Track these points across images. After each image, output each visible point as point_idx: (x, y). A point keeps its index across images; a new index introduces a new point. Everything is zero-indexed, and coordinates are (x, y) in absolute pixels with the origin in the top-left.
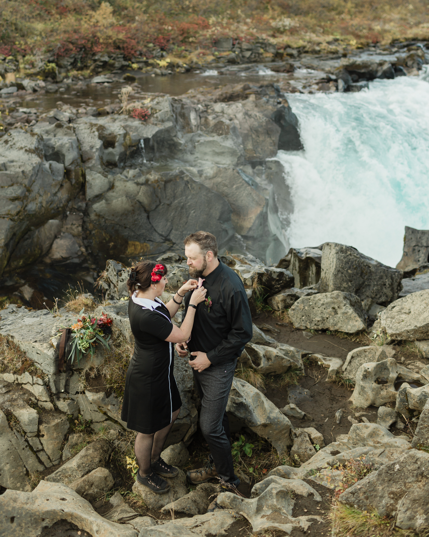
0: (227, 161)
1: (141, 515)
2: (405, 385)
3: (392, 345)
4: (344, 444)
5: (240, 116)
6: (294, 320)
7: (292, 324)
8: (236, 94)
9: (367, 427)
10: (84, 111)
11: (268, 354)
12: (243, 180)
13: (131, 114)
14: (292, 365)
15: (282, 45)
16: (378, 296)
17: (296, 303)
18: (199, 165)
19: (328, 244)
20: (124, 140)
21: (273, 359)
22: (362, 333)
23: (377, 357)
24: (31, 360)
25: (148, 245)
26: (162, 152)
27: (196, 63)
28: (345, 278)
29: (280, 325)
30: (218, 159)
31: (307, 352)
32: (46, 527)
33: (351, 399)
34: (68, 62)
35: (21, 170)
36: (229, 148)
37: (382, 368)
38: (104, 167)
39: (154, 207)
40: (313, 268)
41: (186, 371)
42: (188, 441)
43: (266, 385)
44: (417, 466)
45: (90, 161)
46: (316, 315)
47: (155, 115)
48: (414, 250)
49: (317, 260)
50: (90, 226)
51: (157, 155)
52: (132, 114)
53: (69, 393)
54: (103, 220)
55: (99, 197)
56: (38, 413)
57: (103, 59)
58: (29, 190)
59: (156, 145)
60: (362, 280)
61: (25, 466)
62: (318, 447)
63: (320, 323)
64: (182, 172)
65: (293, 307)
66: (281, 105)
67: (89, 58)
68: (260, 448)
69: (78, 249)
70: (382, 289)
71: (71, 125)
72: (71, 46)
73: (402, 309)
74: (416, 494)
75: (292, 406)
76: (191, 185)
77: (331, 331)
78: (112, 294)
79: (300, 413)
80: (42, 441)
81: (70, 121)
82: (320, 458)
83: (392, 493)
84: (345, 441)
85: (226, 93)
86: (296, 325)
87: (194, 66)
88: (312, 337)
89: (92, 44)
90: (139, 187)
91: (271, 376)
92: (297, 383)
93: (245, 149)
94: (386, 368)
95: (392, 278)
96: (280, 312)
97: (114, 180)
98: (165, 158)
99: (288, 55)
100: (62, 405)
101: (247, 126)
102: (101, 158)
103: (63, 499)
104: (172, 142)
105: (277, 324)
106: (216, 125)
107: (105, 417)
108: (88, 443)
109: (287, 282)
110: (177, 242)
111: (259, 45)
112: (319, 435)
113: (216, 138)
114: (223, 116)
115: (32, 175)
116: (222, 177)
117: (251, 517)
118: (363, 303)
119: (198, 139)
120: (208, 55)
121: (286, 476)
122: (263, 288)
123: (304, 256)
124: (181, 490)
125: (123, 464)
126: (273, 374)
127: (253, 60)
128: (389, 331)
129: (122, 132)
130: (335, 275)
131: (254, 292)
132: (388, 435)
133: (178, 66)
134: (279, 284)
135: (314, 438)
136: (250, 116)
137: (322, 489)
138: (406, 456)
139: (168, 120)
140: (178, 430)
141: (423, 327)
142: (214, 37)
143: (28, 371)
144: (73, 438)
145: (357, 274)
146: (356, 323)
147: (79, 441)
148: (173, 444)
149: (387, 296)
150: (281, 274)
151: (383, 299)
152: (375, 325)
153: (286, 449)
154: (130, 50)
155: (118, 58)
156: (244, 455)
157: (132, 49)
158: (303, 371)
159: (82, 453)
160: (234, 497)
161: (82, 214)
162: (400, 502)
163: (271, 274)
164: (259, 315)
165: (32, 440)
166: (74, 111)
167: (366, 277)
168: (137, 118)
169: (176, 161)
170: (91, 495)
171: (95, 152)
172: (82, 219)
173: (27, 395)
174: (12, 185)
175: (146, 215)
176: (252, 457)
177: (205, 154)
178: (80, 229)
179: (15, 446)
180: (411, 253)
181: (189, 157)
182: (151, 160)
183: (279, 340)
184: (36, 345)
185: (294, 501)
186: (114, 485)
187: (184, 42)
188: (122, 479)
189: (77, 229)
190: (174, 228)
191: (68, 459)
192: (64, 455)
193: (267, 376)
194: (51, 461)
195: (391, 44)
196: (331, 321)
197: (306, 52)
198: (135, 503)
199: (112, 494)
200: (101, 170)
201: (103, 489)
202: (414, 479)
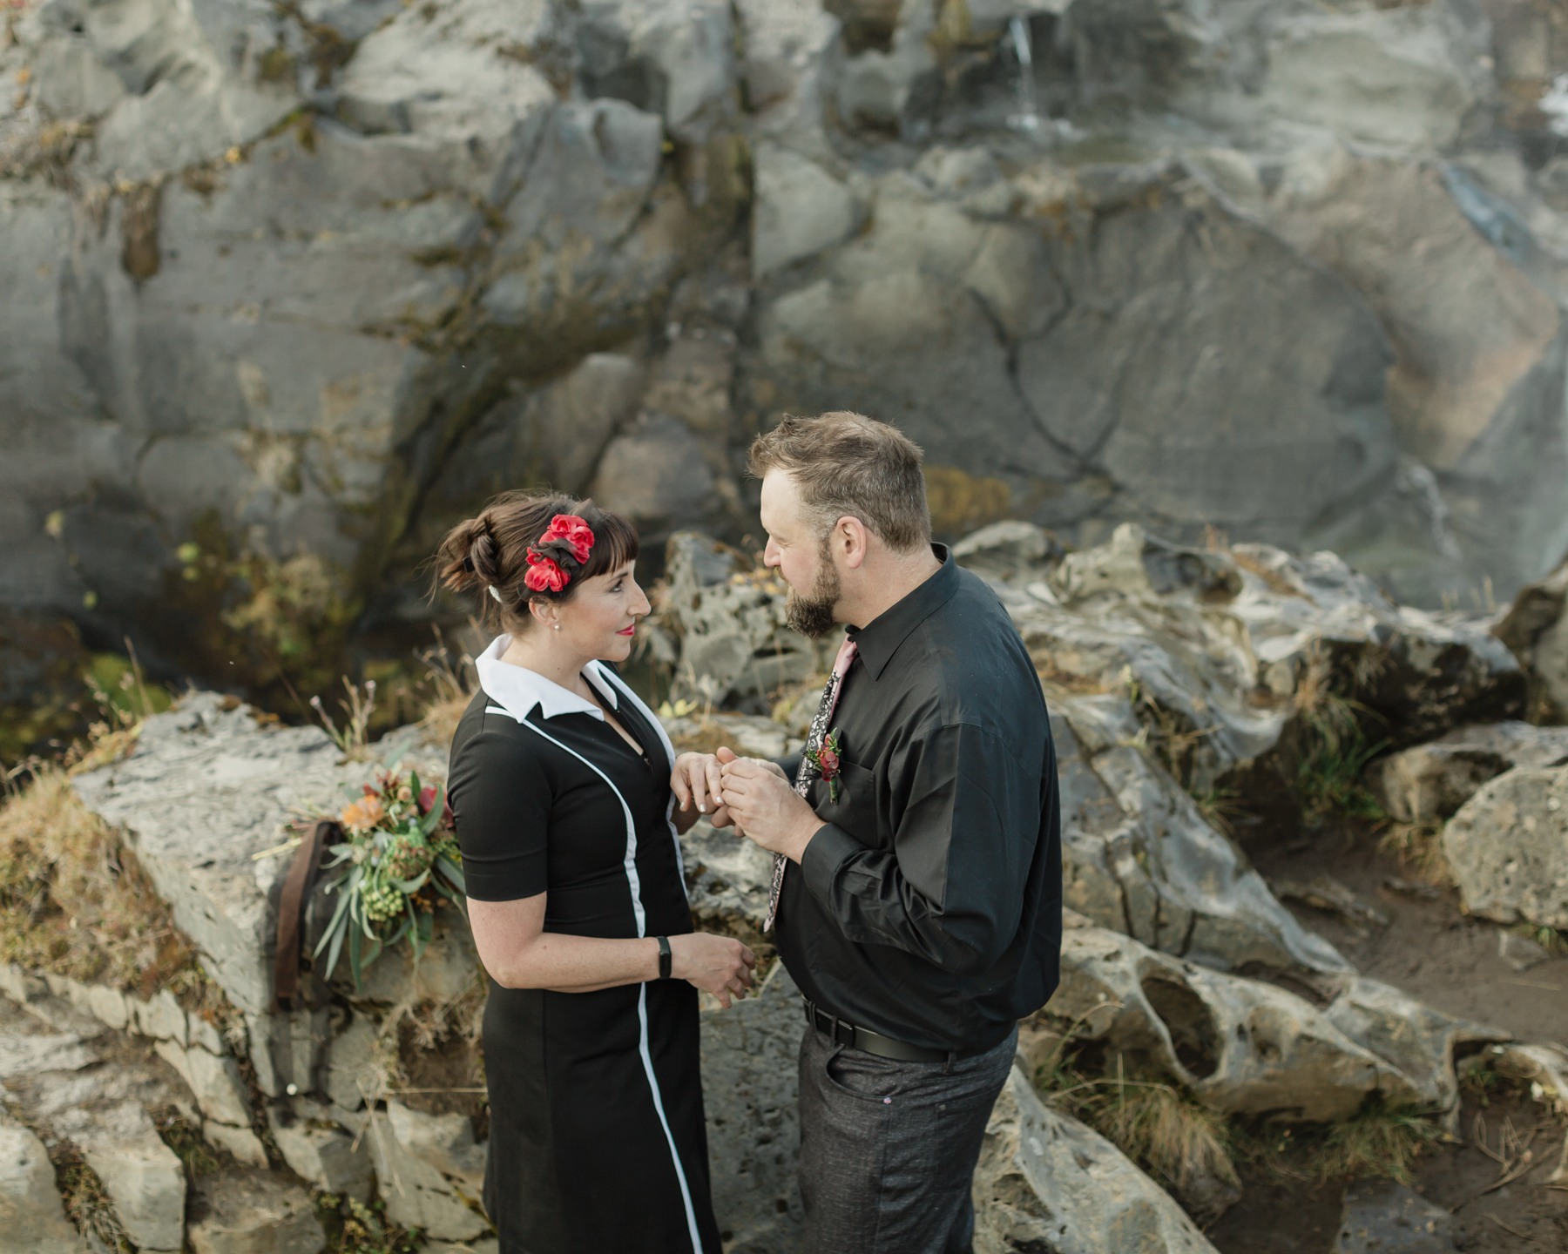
6: (1462, 874)
7: (1455, 892)
11: (1265, 1025)
12: (1466, 216)
14: (1386, 1086)
17: (1480, 797)
18: (1273, 142)
20: (936, 18)
21: (1286, 1048)
24: (187, 940)
26: (1110, 78)
29: (1400, 893)
30: (1370, 118)
31: (1485, 1032)
35: (465, 135)
36: (1422, 70)
38: (840, 136)
39: (1039, 320)
45: (779, 106)
51: (1090, 90)
53: (328, 1101)
54: (818, 368)
55: (804, 268)
56: (191, 1172)
58: (493, 219)
59: (1083, 49)
64: (1178, 172)
65: (1464, 814)
69: (708, 486)
76: (1213, 231)
86: (1474, 901)
88: (1541, 962)
90: (980, 228)
91: (1279, 1126)
92: (1400, 1174)
93: (1501, 76)
96: (1414, 828)
97: (876, 193)
98: (1119, 106)
100: (302, 1150)
102: (828, 98)
104: (1154, 36)
105: (1387, 886)
107: (479, 1224)
109: (1483, 694)
110: (1134, 481)
113: (1368, 21)
115: (510, 160)
116: (1365, 201)
119: (1282, 22)
122: (1354, 711)
126: (1287, 1117)
134: (1440, 701)
143: (173, 986)
158: (1450, 1121)
161: (729, 337)
163: (1404, 647)
164: (1317, 834)
169: (1171, 120)
171: (800, 70)
172: (731, 357)
173: (163, 1089)
174: (426, 198)
175: (1003, 355)
177: (1312, 93)
178: (721, 400)
181: (1234, 105)
182: (1056, 111)
183: (1370, 963)
184: (202, 878)
189: (709, 403)
190: (1123, 418)
193: (1258, 1123)
200: (822, 147)
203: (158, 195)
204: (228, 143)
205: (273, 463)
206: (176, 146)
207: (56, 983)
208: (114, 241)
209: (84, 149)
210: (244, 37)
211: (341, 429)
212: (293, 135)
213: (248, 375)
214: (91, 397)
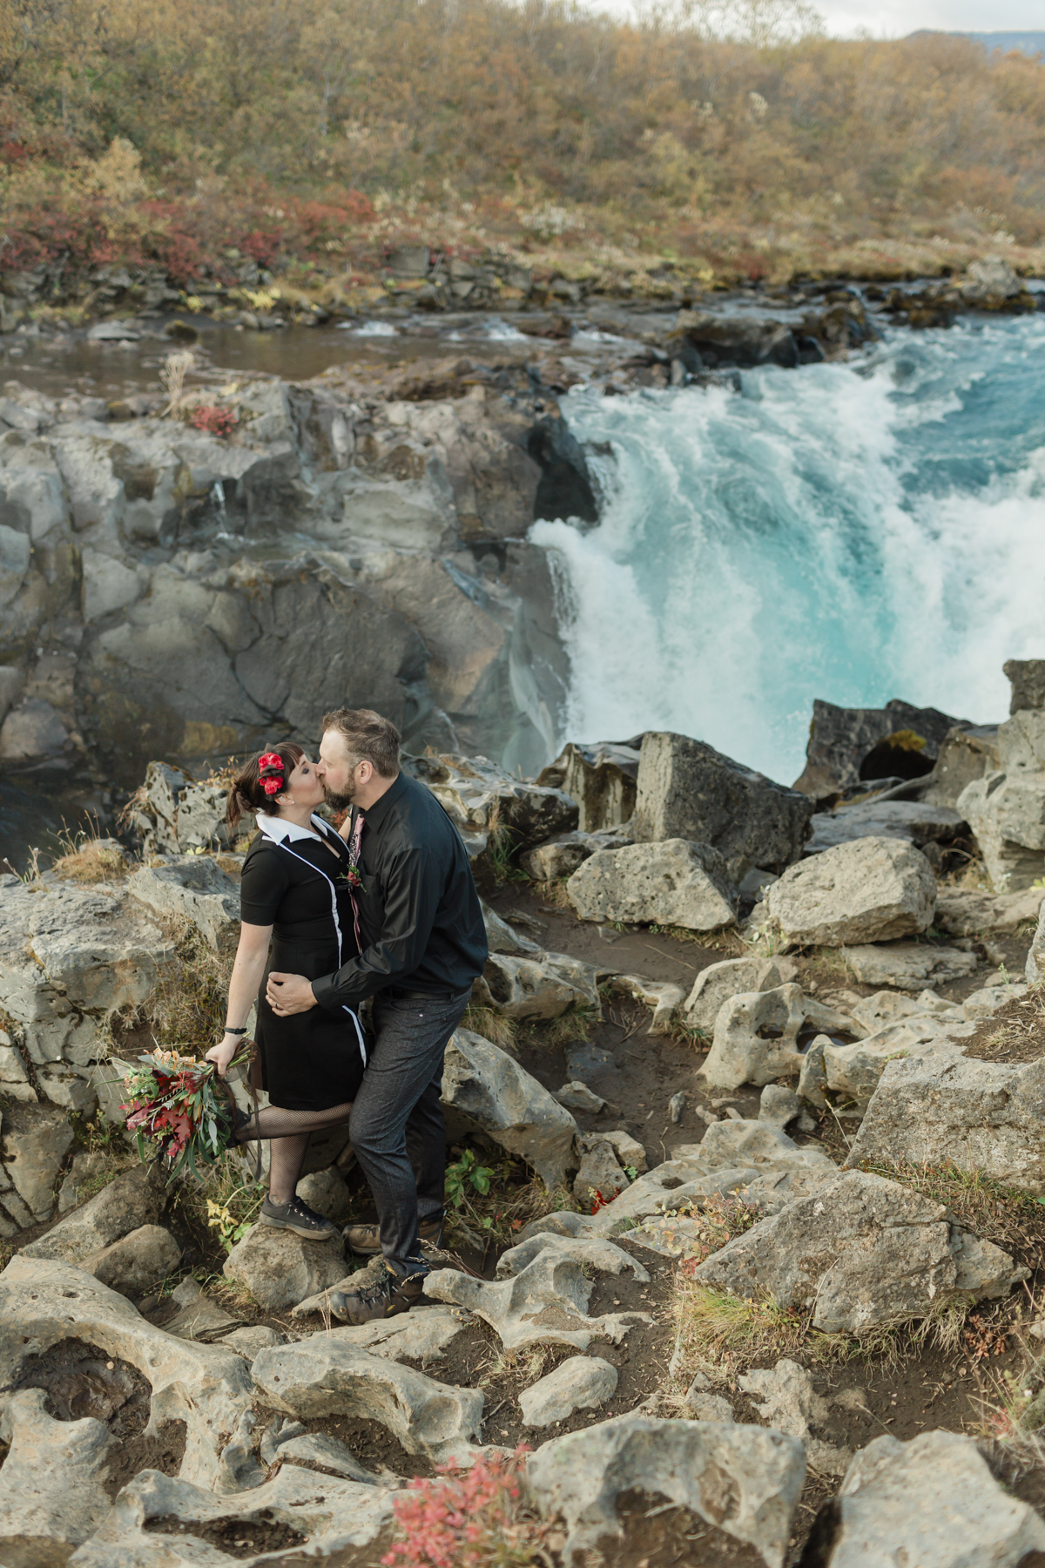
0: (417, 539)
1: (246, 1325)
2: (821, 1040)
3: (790, 957)
4: (691, 1164)
5: (449, 435)
6: (576, 902)
7: (574, 910)
8: (438, 383)
9: (741, 1128)
10: (75, 407)
11: (525, 975)
12: (456, 585)
13: (191, 420)
14: (577, 998)
15: (544, 273)
16: (761, 851)
17: (584, 865)
18: (352, 547)
19: (654, 735)
20: (176, 480)
21: (536, 986)
22: (727, 930)
23: (760, 982)
25: (233, 732)
26: (263, 513)
27: (343, 305)
28: (690, 811)
29: (549, 913)
30: (396, 535)
31: (609, 971)
32: (33, 1356)
33: (703, 1070)
34: (29, 283)
36: (422, 511)
37: (772, 1004)
38: (127, 544)
39: (246, 642)
40: (617, 789)
42: (346, 1164)
43: (519, 1042)
44: (861, 1204)
45: (93, 528)
46: (627, 891)
47: (250, 425)
48: (831, 753)
49: (626, 772)
50: (94, 684)
51: (254, 519)
52: (194, 418)
53: (72, 1063)
54: (126, 670)
55: (114, 616)
56: (1, 1108)
57: (116, 281)
59: (250, 497)
60: (727, 816)
62: (633, 1172)
63: (636, 909)
64: (313, 563)
65: (577, 874)
66: (545, 414)
67: (82, 277)
68: (507, 1177)
69: (66, 736)
70: (769, 836)
71: (43, 439)
72: (36, 244)
73: (817, 878)
74: (858, 1261)
75: (578, 1085)
76: (335, 595)
77: (659, 927)
78: (160, 840)
79: (594, 1102)
80: (10, 1171)
81: (41, 429)
82: (640, 1195)
83: (808, 1261)
84: (694, 1157)
85: (417, 379)
86: (583, 913)
87: (337, 311)
88: (619, 939)
89: (88, 241)
90: (212, 594)
91: (531, 1023)
92: (586, 1039)
93: (459, 515)
94: (781, 1005)
95: (791, 813)
96: (549, 883)
97: (152, 575)
98: (271, 527)
99: (557, 295)
100: (58, 1090)
101: (463, 460)
102: (120, 523)
104: (287, 491)
105: (541, 911)
106: (392, 455)
108: (119, 1172)
109: (564, 818)
110: (301, 725)
111: (491, 268)
112: (636, 1146)
113: (393, 486)
114: (408, 434)
116: (407, 577)
117: (498, 1319)
118: (729, 865)
119: (349, 485)
120: (371, 285)
121: (569, 1231)
122: (510, 830)
123: (598, 762)
124: (335, 1269)
125: (199, 1217)
126: (534, 1018)
127: (475, 304)
128: (788, 927)
129: (170, 462)
130: (670, 806)
131: (491, 840)
132: (786, 1144)
133: (300, 309)
134: (545, 823)
135: (626, 1154)
136: (472, 437)
137: (650, 1259)
138: (838, 1184)
139: (281, 438)
140: (326, 1141)
141: (860, 917)
142: (387, 242)
144: (84, 1160)
145: (718, 802)
146: (716, 910)
147: (97, 1170)
148: (314, 1171)
149: (779, 852)
150: (551, 800)
151: (770, 858)
152: (755, 913)
153: (565, 1178)
154: (182, 263)
155: (154, 280)
156: (472, 1192)
157: (187, 261)
158: (600, 1012)
159: (104, 1195)
160: (462, 1280)
161: (73, 655)
162: (823, 1278)
163: (529, 799)
164: (502, 890)
166: (50, 405)
167: (735, 811)
168: (206, 431)
169: (299, 536)
170: (130, 1285)
171: (104, 509)
172: (75, 665)
175: (228, 661)
176: (489, 1197)
177: (367, 522)
178: (69, 689)
180: (824, 760)
181: (328, 527)
182: (239, 531)
183: (547, 946)
185: (591, 1284)
186: (182, 1261)
187: (314, 250)
188: (199, 1249)
189: (62, 690)
190: (294, 692)
191: (73, 1209)
192: (62, 1200)
193: (522, 1022)
194: (31, 1214)
195: (789, 283)
196: (662, 905)
197: (600, 292)
198: (230, 1299)
199: (177, 1282)
200: (120, 551)
201: (156, 1272)
202: (853, 1231)
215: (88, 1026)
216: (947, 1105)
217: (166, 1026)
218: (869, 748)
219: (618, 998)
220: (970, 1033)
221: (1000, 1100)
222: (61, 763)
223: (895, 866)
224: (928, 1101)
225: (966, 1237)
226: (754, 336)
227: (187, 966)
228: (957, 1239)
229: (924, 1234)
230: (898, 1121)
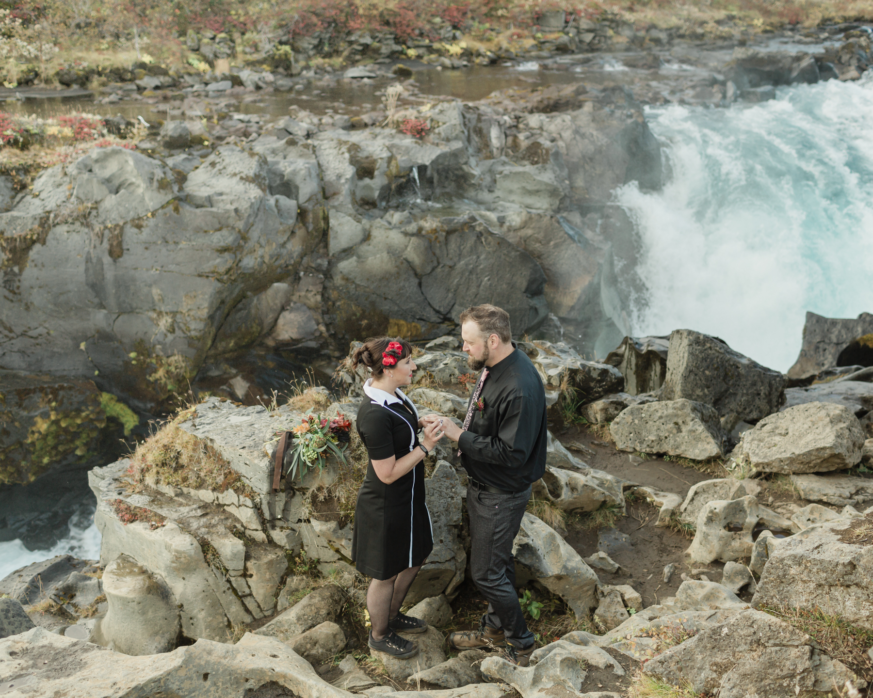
0: (543, 204)
1: (379, 685)
2: (766, 534)
3: (757, 480)
4: (669, 608)
5: (567, 135)
6: (616, 438)
7: (614, 443)
8: (562, 102)
9: (704, 586)
10: (330, 121)
11: (573, 482)
12: (566, 233)
13: (400, 127)
14: (608, 499)
15: (643, 25)
16: (748, 410)
17: (621, 414)
18: (500, 208)
19: (678, 331)
20: (388, 167)
21: (580, 489)
22: (715, 461)
23: (731, 495)
24: (236, 473)
25: (419, 326)
26: (444, 187)
27: (507, 51)
28: (699, 382)
29: (597, 445)
30: (529, 200)
31: (631, 483)
32: (250, 690)
33: (689, 550)
34: (310, 44)
35: (233, 207)
36: (547, 184)
37: (736, 509)
38: (357, 207)
39: (429, 269)
40: (658, 367)
41: (452, 498)
42: (451, 594)
43: (567, 525)
44: (752, 630)
45: (336, 197)
47: (437, 131)
48: (817, 348)
49: (663, 356)
50: (334, 295)
51: (438, 191)
52: (402, 127)
53: (288, 521)
54: (354, 286)
55: (347, 252)
56: (245, 545)
57: (362, 41)
58: (244, 236)
59: (436, 177)
60: (725, 386)
61: (226, 615)
63: (655, 444)
64: (473, 219)
65: (616, 420)
66: (633, 120)
67: (342, 39)
68: (552, 610)
69: (316, 327)
70: (754, 400)
71: (309, 141)
72: (315, 19)
73: (777, 428)
74: (748, 667)
75: (602, 554)
76: (486, 239)
77: (670, 457)
78: (357, 390)
79: (612, 565)
80: (250, 583)
81: (308, 136)
82: (632, 624)
83: (716, 664)
84: (671, 604)
85: (549, 98)
86: (620, 446)
87: (503, 55)
88: (642, 463)
89: (346, 16)
90: (408, 238)
91: (576, 513)
92: (613, 526)
93: (571, 186)
94: (742, 510)
95: (770, 385)
96: (599, 425)
97: (371, 226)
98: (449, 196)
99: (651, 40)
100: (279, 536)
101: (577, 151)
102: (353, 193)
103: (274, 656)
104: (460, 173)
105: (592, 443)
106: (529, 148)
107: (338, 556)
108: (313, 589)
109: (613, 384)
111: (607, 23)
112: (636, 595)
113: (528, 168)
114: (541, 135)
115: (249, 216)
116: (533, 228)
117: (524, 691)
118: (722, 420)
119: (500, 168)
120: (526, 37)
121: (581, 642)
122: (576, 391)
123: (644, 349)
124: (437, 656)
125: (359, 621)
126: (579, 510)
127: (595, 47)
128: (754, 459)
129: (385, 154)
130: (685, 378)
131: (562, 396)
132: (733, 600)
133: (479, 55)
134: (600, 387)
135: (629, 599)
136: (583, 136)
137: (627, 661)
138: (739, 616)
139: (456, 138)
140: (438, 578)
141: (804, 454)
142: (537, 9)
143: (233, 487)
144: (293, 580)
145: (719, 377)
146: (708, 447)
147: (301, 587)
148: (431, 596)
149: (760, 411)
150: (604, 372)
151: (754, 415)
152: (735, 450)
153: (588, 613)
154: (404, 28)
155: (386, 39)
157: (408, 26)
158: (624, 510)
159: (304, 601)
160: (504, 664)
161: (322, 276)
162: (725, 676)
163: (589, 371)
164: (568, 429)
165: (236, 580)
167: (731, 383)
168: (409, 135)
169: (466, 201)
170: (314, 656)
171: (343, 184)
172: (322, 283)
173: (230, 520)
174: (220, 230)
175: (417, 281)
176: (539, 621)
177: (511, 192)
178: (319, 298)
179: (213, 587)
180: (812, 352)
181: (485, 196)
182: (427, 198)
183: (593, 465)
184: (244, 452)
185: (585, 673)
186: (346, 645)
187: (489, 16)
188: (358, 640)
189: (315, 299)
190: (458, 302)
191: (285, 609)
192: (279, 604)
193: (570, 512)
194: (261, 611)
195: (818, 25)
196: (672, 442)
197: (682, 36)
198: (372, 670)
199: (342, 657)
200: (352, 211)
201: (330, 650)
202: (747, 647)
203: (122, 229)
204: (147, 210)
205: (165, 322)
206: (129, 212)
207: (185, 490)
208: (106, 245)
209: (94, 213)
210: (153, 174)
211: (189, 310)
212: (171, 207)
213: (156, 292)
214: (96, 300)
215: (298, 499)
216: (815, 570)
217: (343, 501)
218: (844, 346)
219: (636, 500)
220: (846, 527)
221: (849, 568)
222: (313, 344)
223: (831, 422)
224: (803, 567)
225: (824, 657)
226: (787, 63)
227: (356, 464)
228: (816, 657)
229: (793, 652)
230: (783, 579)
